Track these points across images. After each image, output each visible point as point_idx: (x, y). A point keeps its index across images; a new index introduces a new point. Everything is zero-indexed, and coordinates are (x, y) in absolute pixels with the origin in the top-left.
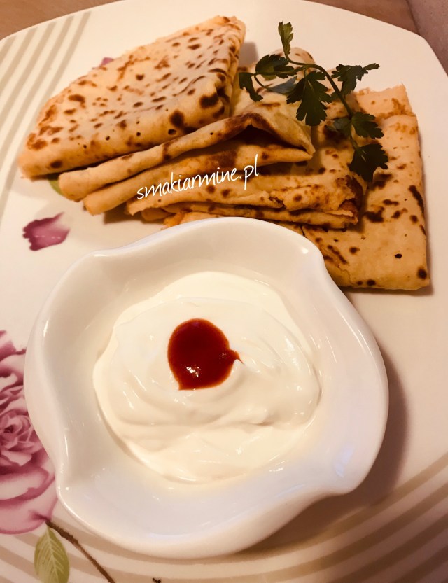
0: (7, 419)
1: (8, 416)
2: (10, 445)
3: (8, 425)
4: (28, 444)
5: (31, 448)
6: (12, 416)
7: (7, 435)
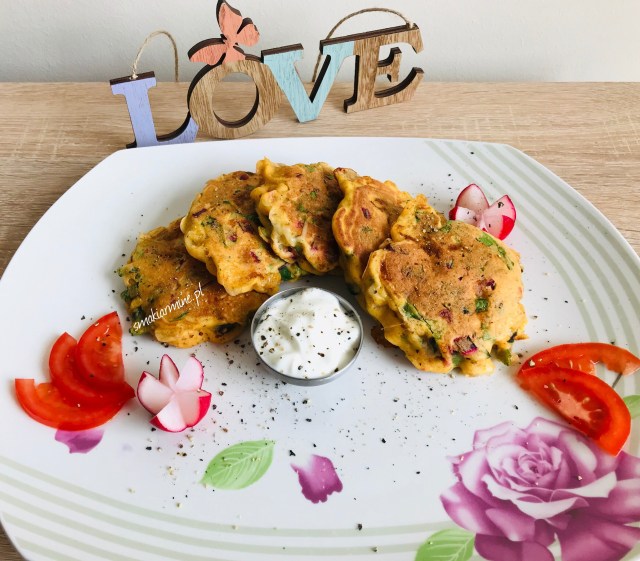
0: (526, 474)
1: (522, 474)
2: (548, 465)
3: (531, 472)
4: (542, 452)
5: (544, 449)
6: (522, 471)
7: (540, 469)
